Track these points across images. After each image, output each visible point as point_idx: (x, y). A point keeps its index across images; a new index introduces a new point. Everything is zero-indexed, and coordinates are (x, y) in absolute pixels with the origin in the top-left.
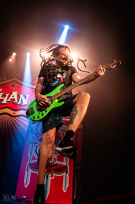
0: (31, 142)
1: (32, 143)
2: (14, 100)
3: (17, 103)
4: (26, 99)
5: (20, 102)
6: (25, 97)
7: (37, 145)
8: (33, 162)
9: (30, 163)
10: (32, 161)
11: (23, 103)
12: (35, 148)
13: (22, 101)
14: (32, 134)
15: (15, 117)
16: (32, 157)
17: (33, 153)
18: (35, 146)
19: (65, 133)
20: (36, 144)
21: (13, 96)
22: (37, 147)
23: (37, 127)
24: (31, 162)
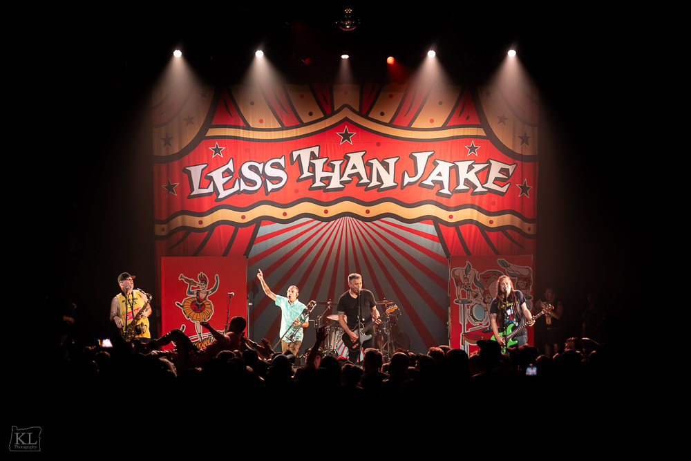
0: (460, 301)
1: (463, 303)
2: (358, 175)
3: (369, 183)
4: (387, 170)
5: (375, 182)
6: (386, 166)
7: (471, 305)
8: (469, 331)
9: (464, 333)
10: (467, 330)
11: (382, 184)
12: (469, 310)
13: (379, 179)
14: (459, 287)
15: (371, 220)
16: (466, 324)
17: (467, 318)
18: (468, 306)
19: (517, 278)
20: (469, 303)
21: (354, 167)
22: (472, 308)
23: (466, 275)
24: (466, 332)
